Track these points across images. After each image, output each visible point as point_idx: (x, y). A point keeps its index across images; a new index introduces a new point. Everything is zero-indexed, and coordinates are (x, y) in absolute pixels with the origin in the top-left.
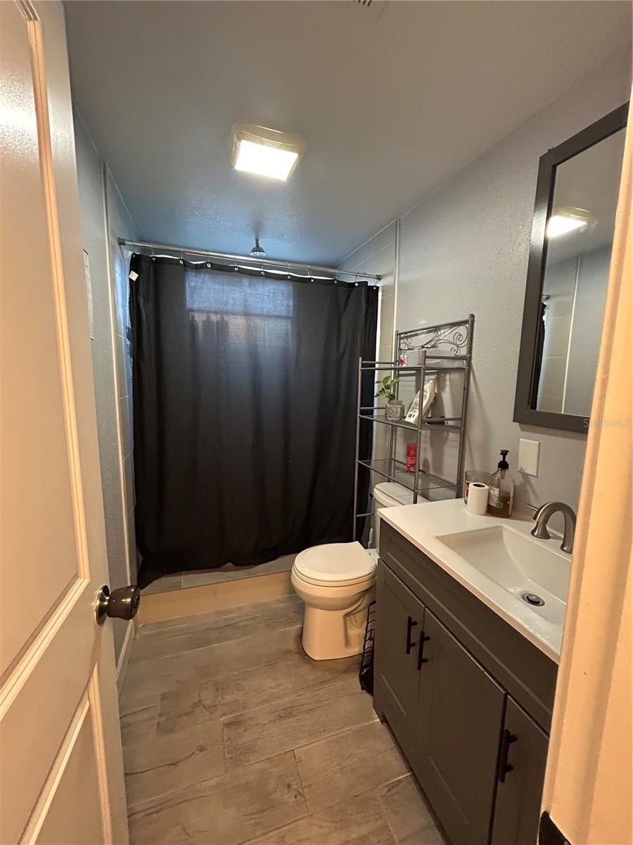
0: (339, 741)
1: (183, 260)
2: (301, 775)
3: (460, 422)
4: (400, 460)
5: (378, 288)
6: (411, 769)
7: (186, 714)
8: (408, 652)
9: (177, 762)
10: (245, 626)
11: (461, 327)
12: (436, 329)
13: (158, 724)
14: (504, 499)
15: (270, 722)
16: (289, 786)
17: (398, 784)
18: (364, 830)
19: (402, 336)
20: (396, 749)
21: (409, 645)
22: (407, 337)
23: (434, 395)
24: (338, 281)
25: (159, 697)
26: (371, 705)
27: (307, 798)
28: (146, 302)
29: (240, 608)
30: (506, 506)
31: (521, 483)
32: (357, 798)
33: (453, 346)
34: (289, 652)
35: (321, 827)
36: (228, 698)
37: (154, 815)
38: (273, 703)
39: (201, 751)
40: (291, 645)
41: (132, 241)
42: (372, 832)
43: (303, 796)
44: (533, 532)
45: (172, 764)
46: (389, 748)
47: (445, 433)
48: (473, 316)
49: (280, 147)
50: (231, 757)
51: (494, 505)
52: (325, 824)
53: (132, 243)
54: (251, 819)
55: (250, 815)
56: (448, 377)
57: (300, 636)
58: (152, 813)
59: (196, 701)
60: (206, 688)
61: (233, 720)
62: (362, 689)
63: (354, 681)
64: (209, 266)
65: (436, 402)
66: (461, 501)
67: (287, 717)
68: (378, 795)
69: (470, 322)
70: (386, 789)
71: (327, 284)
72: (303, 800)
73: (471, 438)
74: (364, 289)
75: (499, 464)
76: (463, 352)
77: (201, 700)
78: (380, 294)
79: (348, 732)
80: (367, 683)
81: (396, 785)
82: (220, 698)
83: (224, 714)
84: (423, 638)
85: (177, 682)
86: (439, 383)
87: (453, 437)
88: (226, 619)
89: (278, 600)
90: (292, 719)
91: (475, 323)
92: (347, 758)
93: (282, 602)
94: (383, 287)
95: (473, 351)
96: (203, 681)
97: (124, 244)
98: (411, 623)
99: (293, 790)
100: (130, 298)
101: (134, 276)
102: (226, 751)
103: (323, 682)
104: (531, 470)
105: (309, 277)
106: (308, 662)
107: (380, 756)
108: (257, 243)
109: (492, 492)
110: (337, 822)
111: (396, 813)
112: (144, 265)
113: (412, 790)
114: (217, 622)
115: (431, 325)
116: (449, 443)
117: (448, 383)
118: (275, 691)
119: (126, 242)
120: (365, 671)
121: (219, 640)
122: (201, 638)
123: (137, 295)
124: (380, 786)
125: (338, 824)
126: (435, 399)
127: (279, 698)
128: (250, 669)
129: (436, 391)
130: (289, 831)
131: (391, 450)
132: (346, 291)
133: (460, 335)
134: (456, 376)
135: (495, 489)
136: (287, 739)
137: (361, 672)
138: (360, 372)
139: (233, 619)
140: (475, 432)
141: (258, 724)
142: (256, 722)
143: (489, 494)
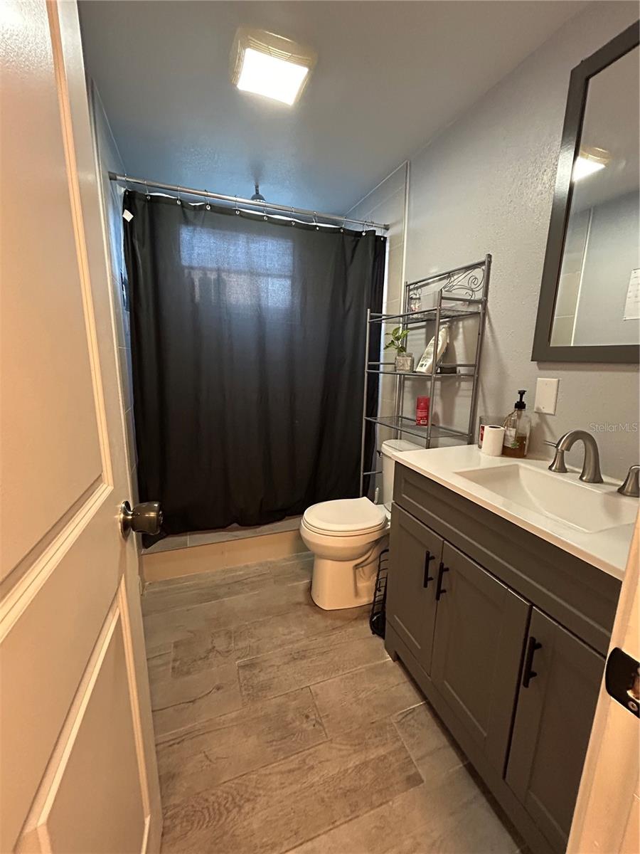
0: (353, 678)
1: (180, 200)
2: (318, 707)
3: (474, 368)
4: (409, 417)
5: (385, 238)
6: (424, 697)
7: (201, 659)
8: (426, 586)
9: (195, 700)
10: (252, 582)
11: (477, 270)
12: (449, 275)
13: (173, 668)
14: (520, 439)
15: (285, 664)
16: (307, 717)
17: (412, 712)
18: (382, 751)
19: (412, 287)
20: (408, 683)
21: (427, 579)
22: (417, 288)
23: (445, 346)
24: (344, 229)
25: (172, 645)
26: (383, 645)
27: (325, 725)
28: (142, 244)
29: (247, 566)
30: (522, 447)
31: (537, 424)
32: (374, 725)
33: (467, 291)
34: (299, 604)
35: (340, 750)
36: (242, 644)
37: (176, 746)
38: (286, 647)
39: (218, 690)
40: (301, 598)
41: (124, 176)
42: (390, 753)
43: (321, 724)
44: (550, 468)
45: (190, 702)
46: (402, 681)
47: (457, 384)
48: (490, 256)
49: (289, 59)
50: (249, 694)
51: (510, 446)
52: (343, 747)
53: (124, 179)
54: (271, 746)
55: (271, 742)
56: (461, 324)
57: (309, 589)
58: (174, 744)
59: (210, 647)
60: (219, 636)
61: (248, 662)
62: (373, 633)
63: (365, 627)
64: (209, 209)
65: (449, 351)
66: (475, 447)
67: (301, 659)
68: (393, 721)
69: (487, 263)
70: (401, 717)
71: (334, 233)
72: (321, 728)
73: (485, 386)
74: (371, 238)
75: (516, 404)
76: (479, 295)
77: (214, 647)
78: (388, 245)
79: (361, 670)
80: (379, 628)
81: (410, 713)
82: (233, 645)
83: (239, 658)
84: (442, 569)
85: (188, 631)
86: (452, 334)
87: (466, 387)
88: (233, 577)
89: (285, 559)
90: (305, 661)
91: (492, 264)
92: (363, 691)
93: (288, 560)
94: (390, 237)
95: (489, 293)
96: (215, 631)
97: (116, 179)
98: (429, 558)
99: (311, 720)
100: (124, 240)
101: (128, 216)
102: (243, 689)
103: (334, 629)
104: (548, 409)
105: (315, 224)
106: (319, 613)
107: (393, 689)
108: (257, 190)
109: (508, 433)
110: (355, 745)
111: (412, 736)
112: (139, 204)
113: (426, 717)
114: (224, 579)
115: (444, 272)
116: (460, 393)
117: (461, 330)
118: (288, 637)
119: (118, 177)
120: (375, 618)
121: (229, 594)
122: (211, 593)
123: (131, 237)
124: (396, 714)
125: (357, 747)
126: (447, 349)
127: (292, 643)
128: (261, 620)
129: (448, 341)
130: (310, 754)
131: (399, 407)
132: (353, 241)
133: (476, 278)
134: (470, 323)
135: (511, 429)
136: (303, 677)
137: (372, 618)
138: (368, 324)
139: (240, 576)
140: (489, 378)
141: (273, 666)
142: (270, 664)
143: (505, 435)
